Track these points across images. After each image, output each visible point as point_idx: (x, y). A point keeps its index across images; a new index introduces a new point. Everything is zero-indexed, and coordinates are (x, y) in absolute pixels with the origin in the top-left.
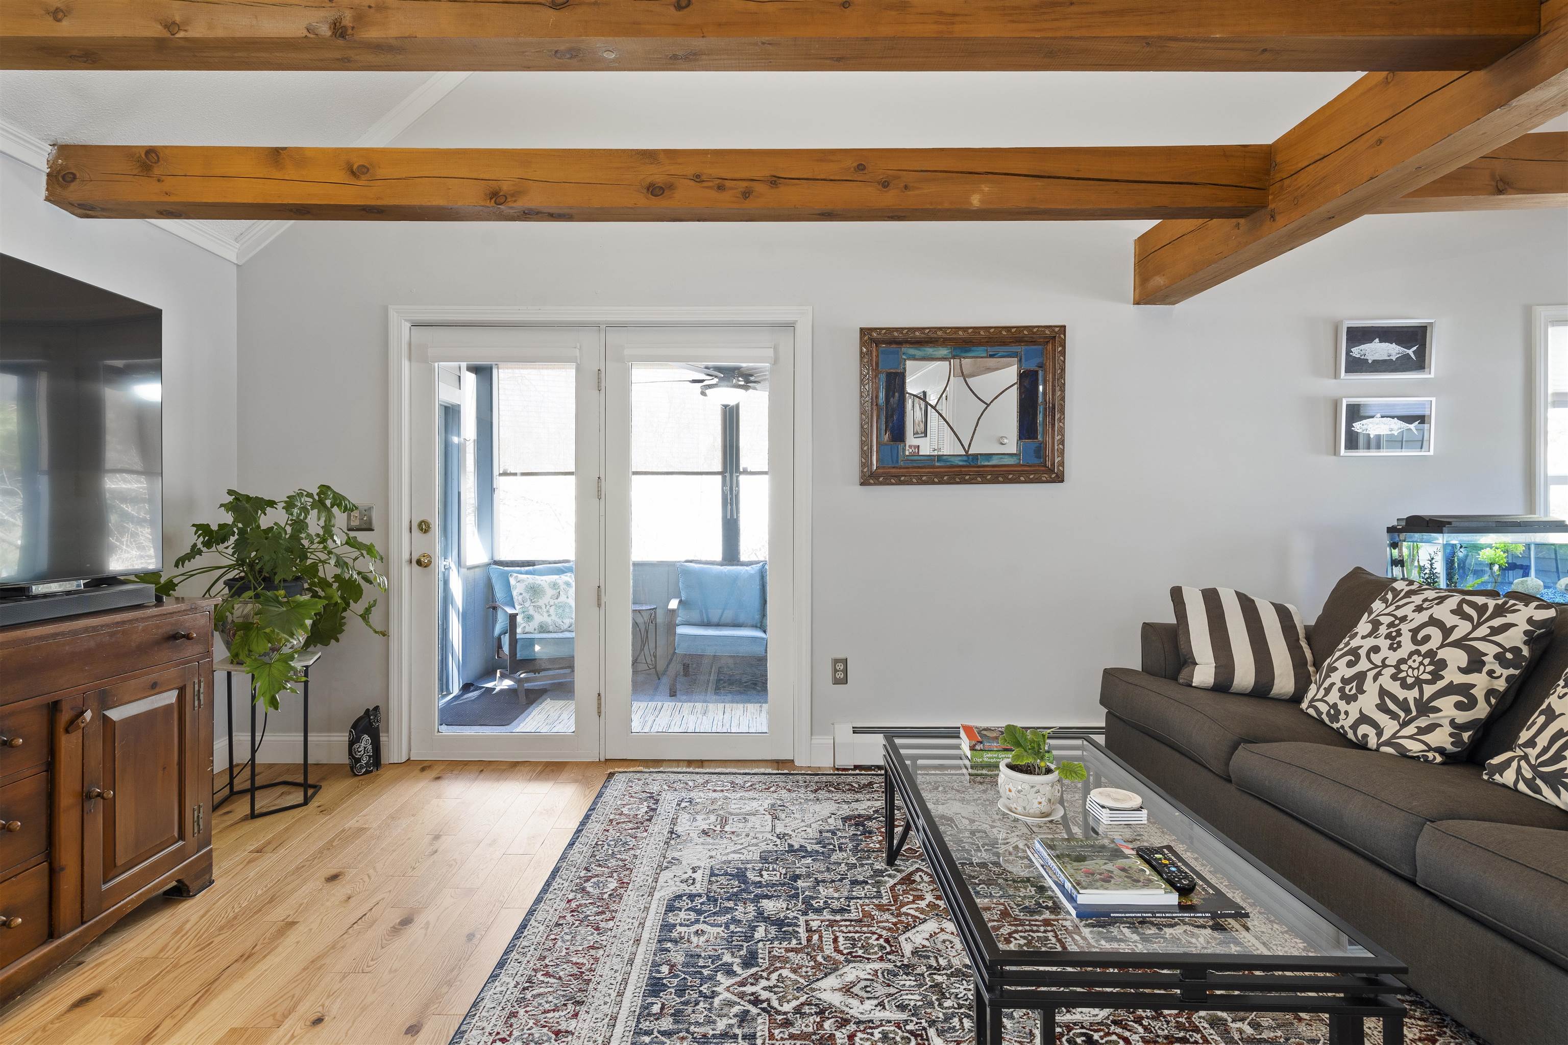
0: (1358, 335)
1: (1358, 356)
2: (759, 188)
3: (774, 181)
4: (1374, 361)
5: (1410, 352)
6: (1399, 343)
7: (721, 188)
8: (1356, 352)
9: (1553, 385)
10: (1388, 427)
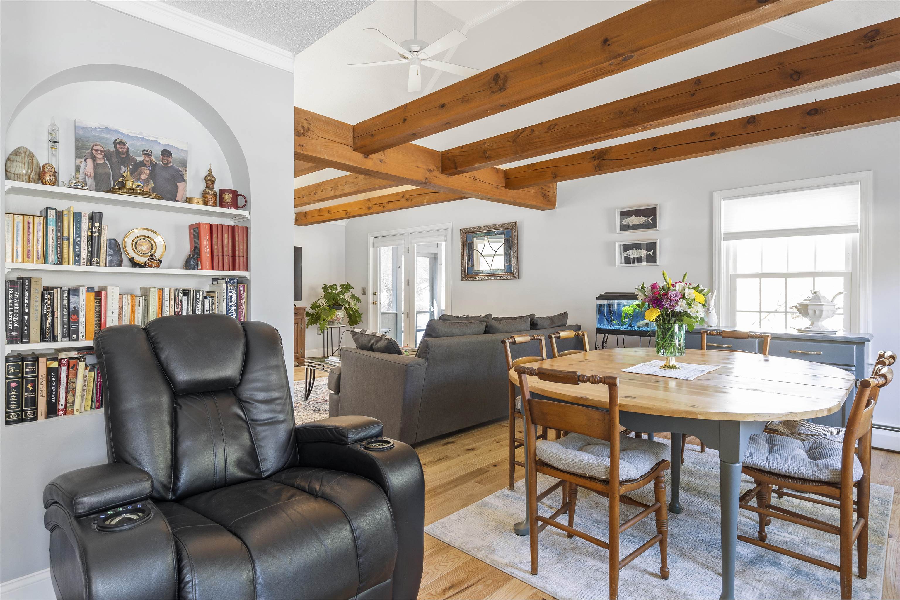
0: (625, 214)
1: (626, 223)
2: (386, 204)
3: (389, 203)
4: (633, 225)
5: (649, 219)
6: (644, 216)
7: (380, 206)
8: (625, 222)
9: (725, 229)
10: (639, 253)
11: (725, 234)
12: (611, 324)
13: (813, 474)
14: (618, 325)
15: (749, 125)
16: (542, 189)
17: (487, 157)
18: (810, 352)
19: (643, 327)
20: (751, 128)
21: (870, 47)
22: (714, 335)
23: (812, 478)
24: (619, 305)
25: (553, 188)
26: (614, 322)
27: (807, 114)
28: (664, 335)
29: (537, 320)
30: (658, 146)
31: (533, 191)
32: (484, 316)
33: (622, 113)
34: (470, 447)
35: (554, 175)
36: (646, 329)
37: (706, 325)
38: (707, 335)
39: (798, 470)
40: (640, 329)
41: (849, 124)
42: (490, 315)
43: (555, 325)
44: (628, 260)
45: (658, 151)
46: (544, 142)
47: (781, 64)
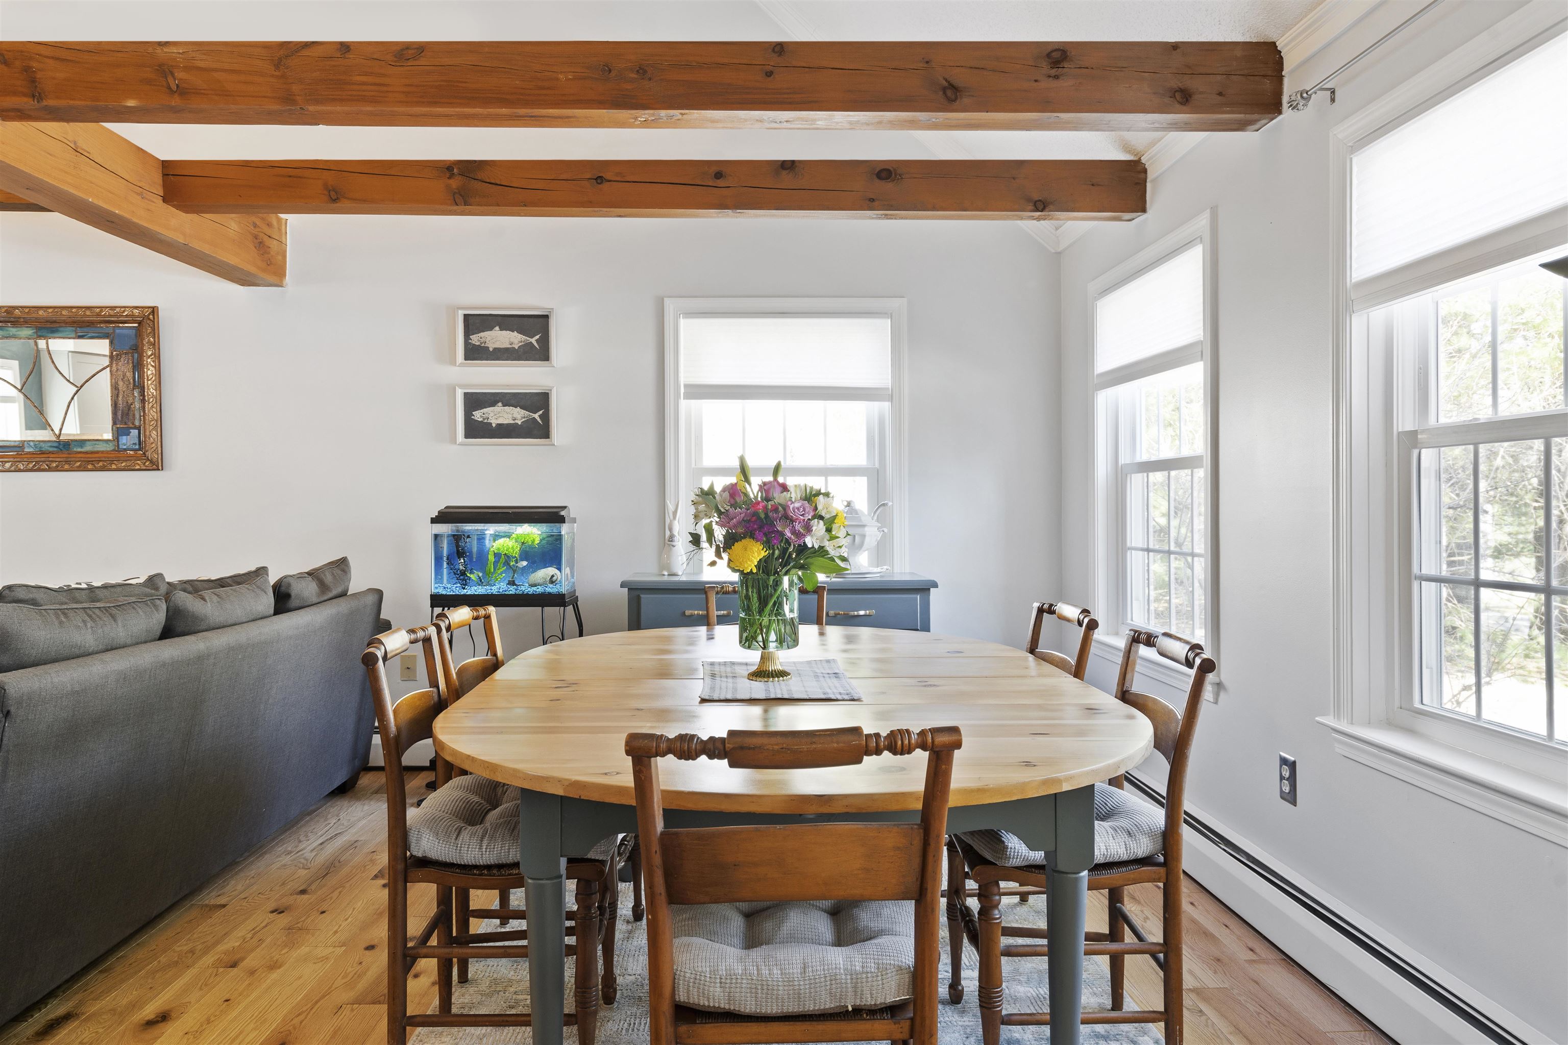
0: (477, 323)
1: (478, 343)
4: (495, 349)
5: (533, 340)
8: (475, 340)
9: (685, 377)
10: (510, 416)
11: (686, 386)
12: (465, 582)
13: (1127, 850)
14: (480, 582)
15: (784, 172)
16: (255, 226)
17: (174, 88)
18: (856, 613)
19: (543, 584)
20: (787, 179)
21: (1055, 77)
22: (727, 593)
23: (1125, 857)
24: (481, 538)
25: (280, 229)
26: (472, 576)
27: (875, 176)
28: (763, 602)
29: (289, 585)
30: (608, 176)
31: (234, 226)
32: (141, 580)
33: (610, 71)
34: (149, 1011)
35: (332, 193)
36: (551, 589)
37: (666, 573)
38: (717, 593)
39: (1107, 849)
40: (539, 590)
41: (934, 209)
42: (160, 576)
43: (330, 595)
44: (475, 430)
45: (606, 186)
46: (385, 89)
47: (927, 62)
